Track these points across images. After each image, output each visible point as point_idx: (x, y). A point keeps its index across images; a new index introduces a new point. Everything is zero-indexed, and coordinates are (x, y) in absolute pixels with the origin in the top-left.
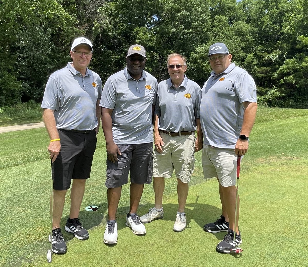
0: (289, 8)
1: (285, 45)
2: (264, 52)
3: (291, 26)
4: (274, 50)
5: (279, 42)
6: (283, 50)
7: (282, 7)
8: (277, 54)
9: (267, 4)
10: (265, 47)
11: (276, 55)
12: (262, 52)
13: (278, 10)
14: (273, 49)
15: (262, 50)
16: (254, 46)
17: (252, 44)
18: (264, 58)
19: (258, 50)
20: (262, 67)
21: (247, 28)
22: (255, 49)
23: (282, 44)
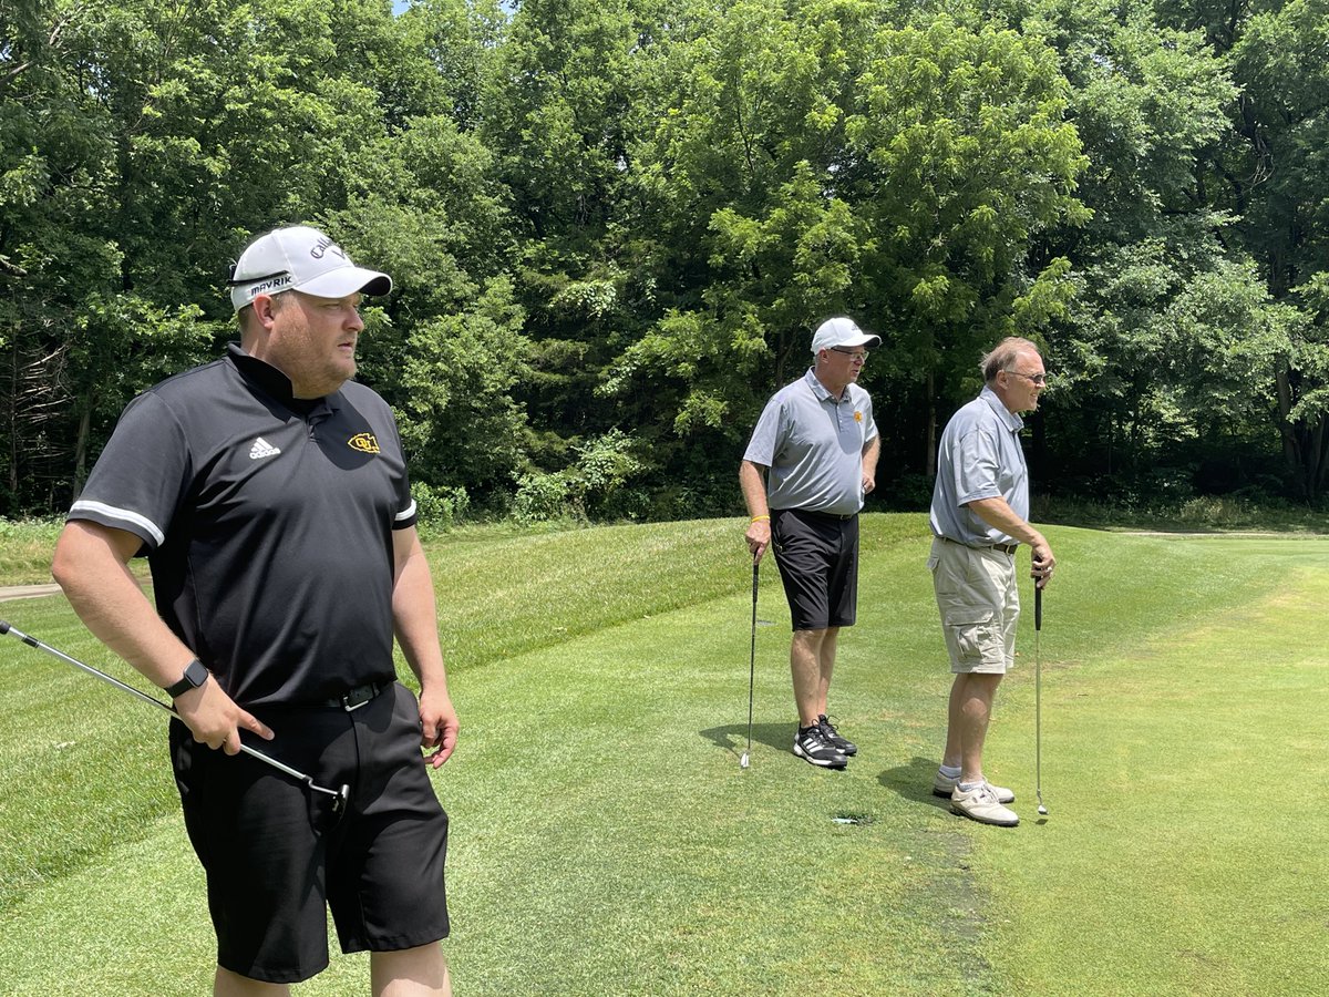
0: (653, 79)
1: (639, 245)
2: (554, 271)
3: (668, 163)
4: (595, 264)
5: (613, 229)
6: (633, 266)
7: (620, 71)
8: (611, 282)
9: (559, 48)
10: (554, 248)
11: (608, 285)
12: (542, 272)
13: (607, 85)
14: (588, 259)
15: (543, 262)
16: (506, 238)
17: (496, 231)
18: (555, 299)
19: (527, 262)
20: (548, 341)
21: (474, 153)
22: (509, 253)
23: (626, 238)
